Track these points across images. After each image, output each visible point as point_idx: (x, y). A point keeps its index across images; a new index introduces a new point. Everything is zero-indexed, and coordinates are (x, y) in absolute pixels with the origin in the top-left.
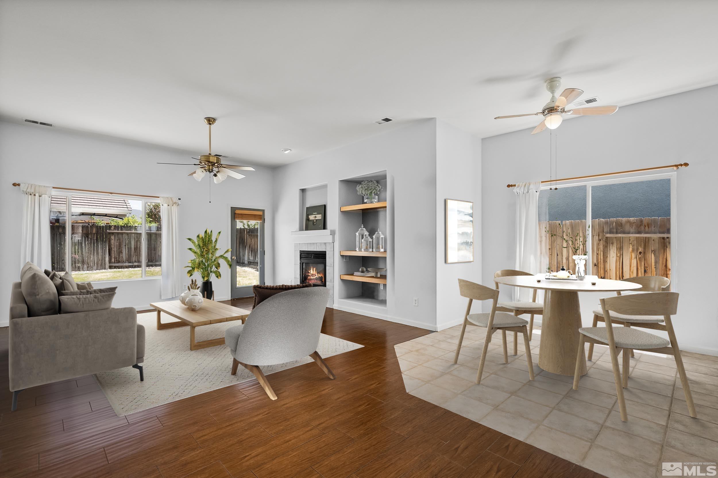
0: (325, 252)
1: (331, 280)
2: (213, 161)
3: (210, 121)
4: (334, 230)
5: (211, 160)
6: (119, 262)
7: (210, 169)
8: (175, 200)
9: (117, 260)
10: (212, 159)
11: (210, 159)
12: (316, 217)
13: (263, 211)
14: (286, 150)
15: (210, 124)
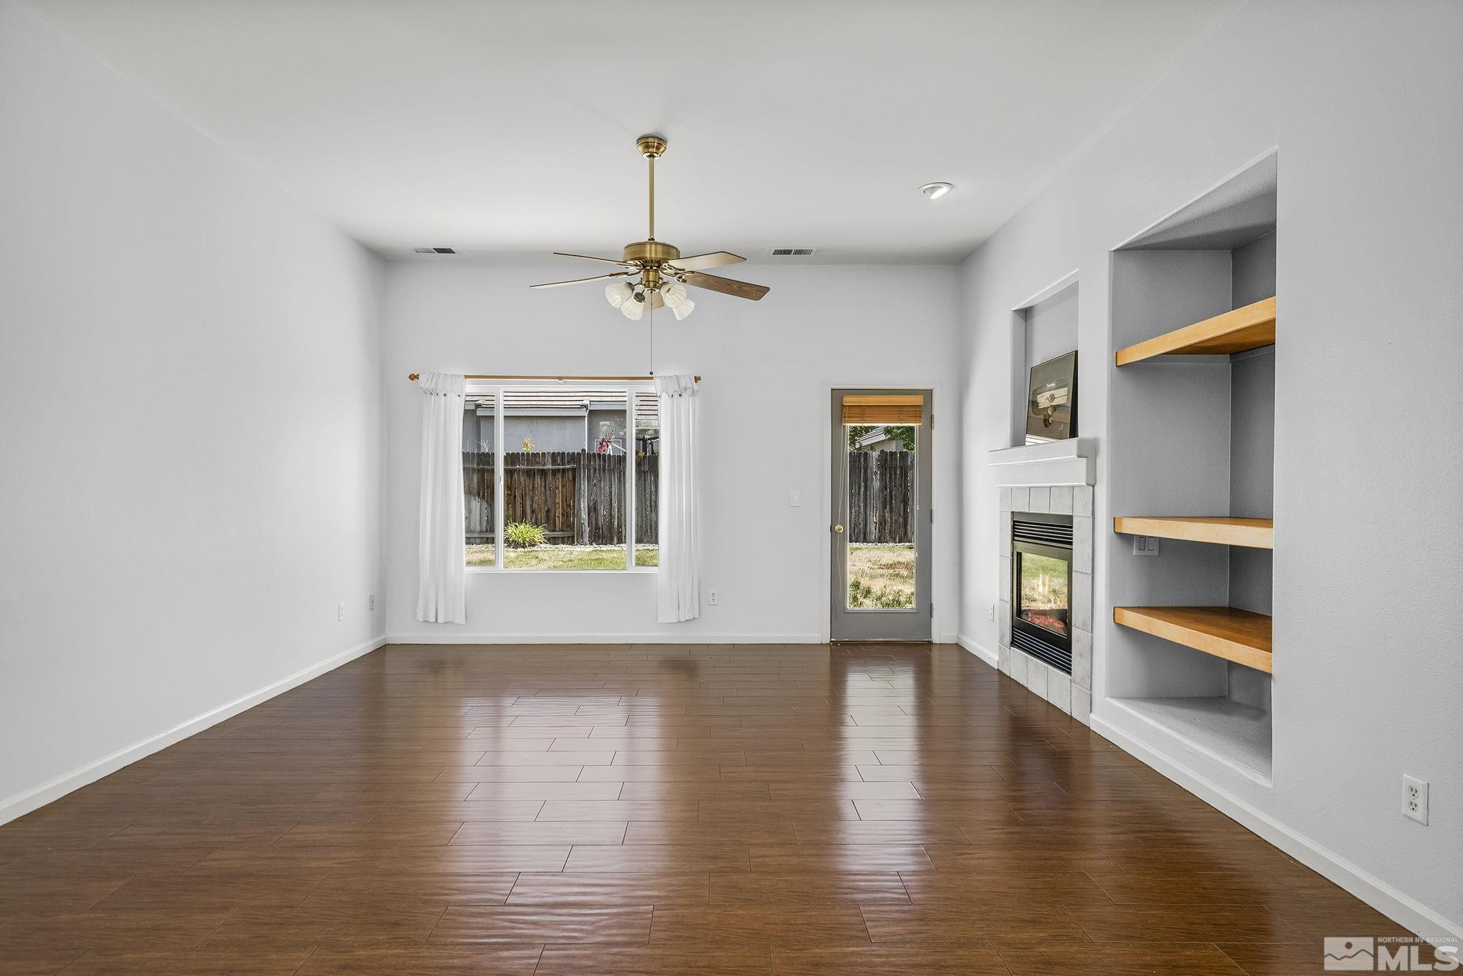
0: (1070, 518)
1: (1084, 624)
2: (653, 255)
3: (652, 144)
4: (1095, 438)
5: (648, 255)
7: (648, 281)
8: (688, 382)
10: (651, 251)
11: (644, 252)
12: (1053, 398)
13: (928, 394)
14: (933, 189)
15: (651, 156)
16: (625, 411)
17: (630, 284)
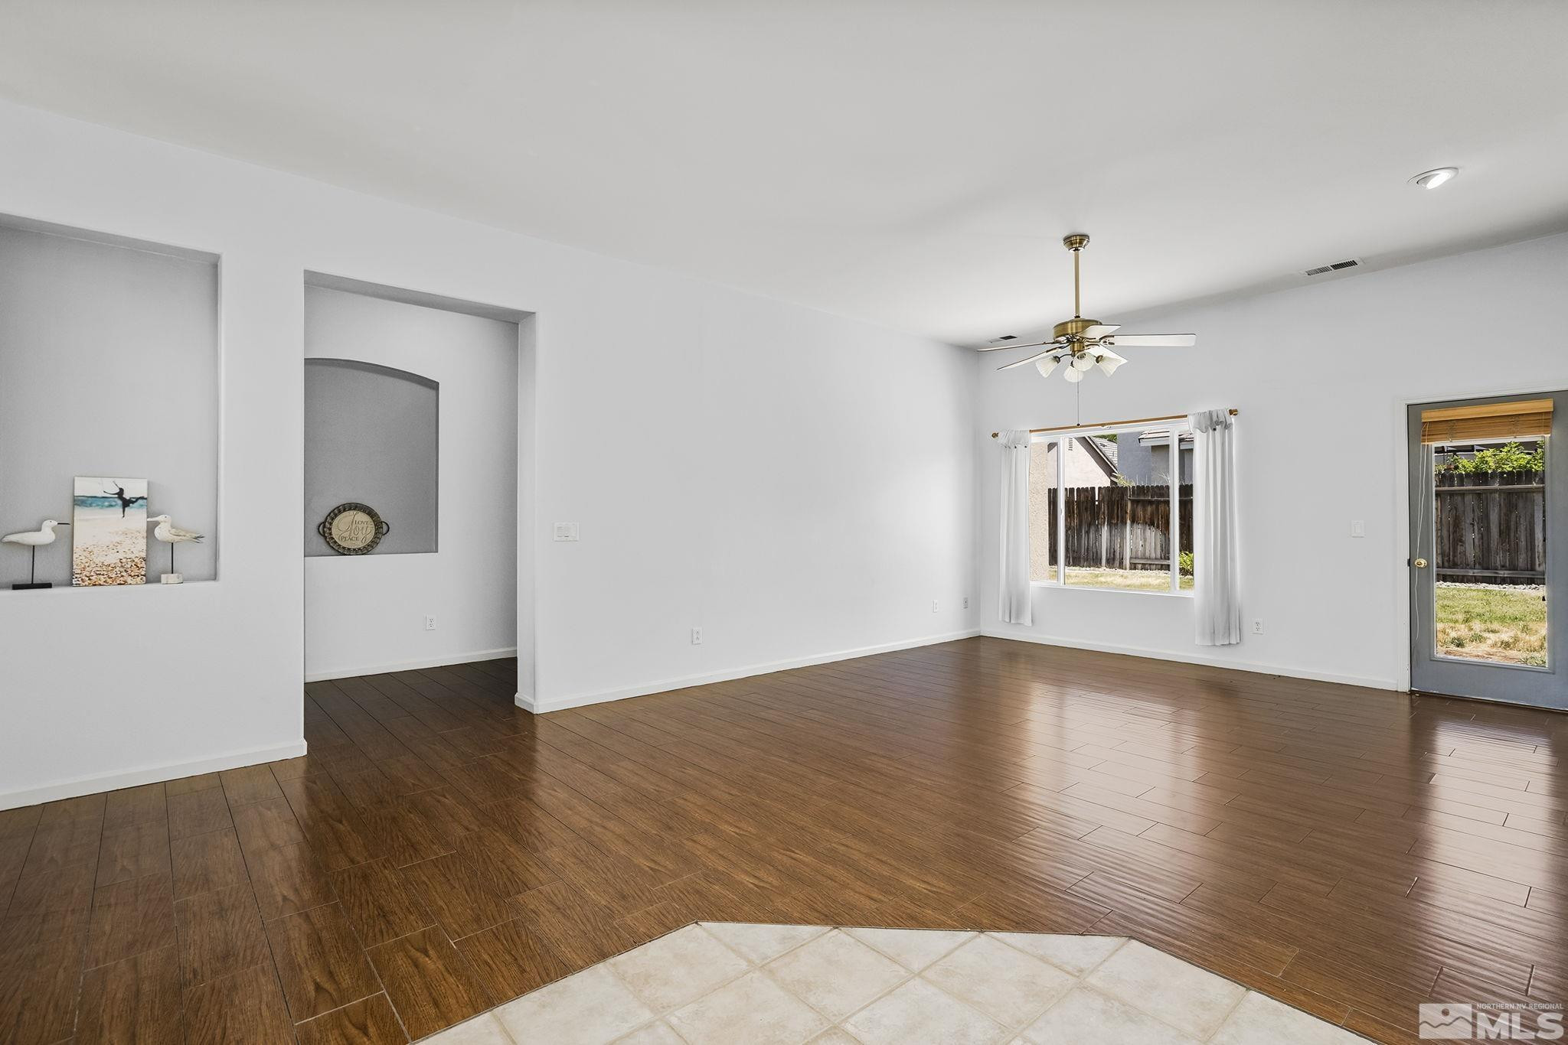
3: (1075, 241)
6: (1455, 565)
8: (1221, 416)
9: (1449, 561)
11: (1070, 328)
14: (1427, 179)
15: (1076, 249)
16: (1168, 446)
17: (1056, 357)
